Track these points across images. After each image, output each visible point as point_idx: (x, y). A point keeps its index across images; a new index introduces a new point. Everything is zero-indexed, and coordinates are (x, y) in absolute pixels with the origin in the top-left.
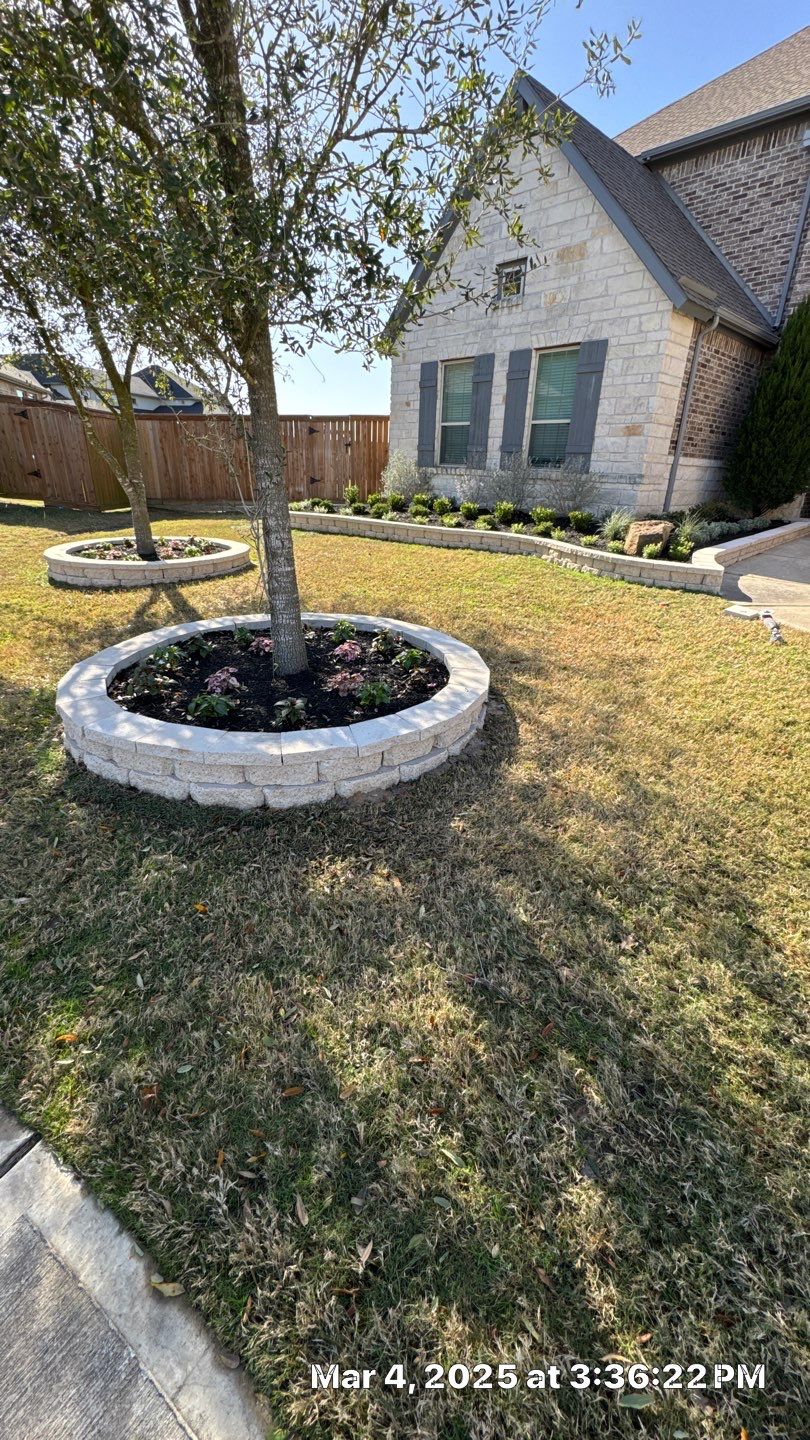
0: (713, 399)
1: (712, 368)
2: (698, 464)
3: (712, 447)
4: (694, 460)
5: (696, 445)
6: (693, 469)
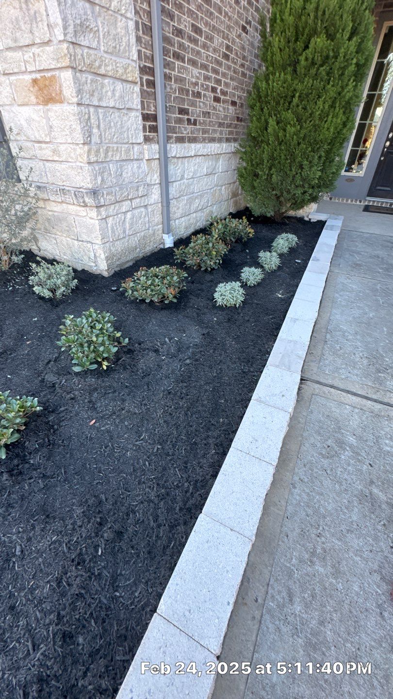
2: (205, 152)
3: (221, 125)
4: (199, 146)
5: (195, 124)
6: (198, 160)
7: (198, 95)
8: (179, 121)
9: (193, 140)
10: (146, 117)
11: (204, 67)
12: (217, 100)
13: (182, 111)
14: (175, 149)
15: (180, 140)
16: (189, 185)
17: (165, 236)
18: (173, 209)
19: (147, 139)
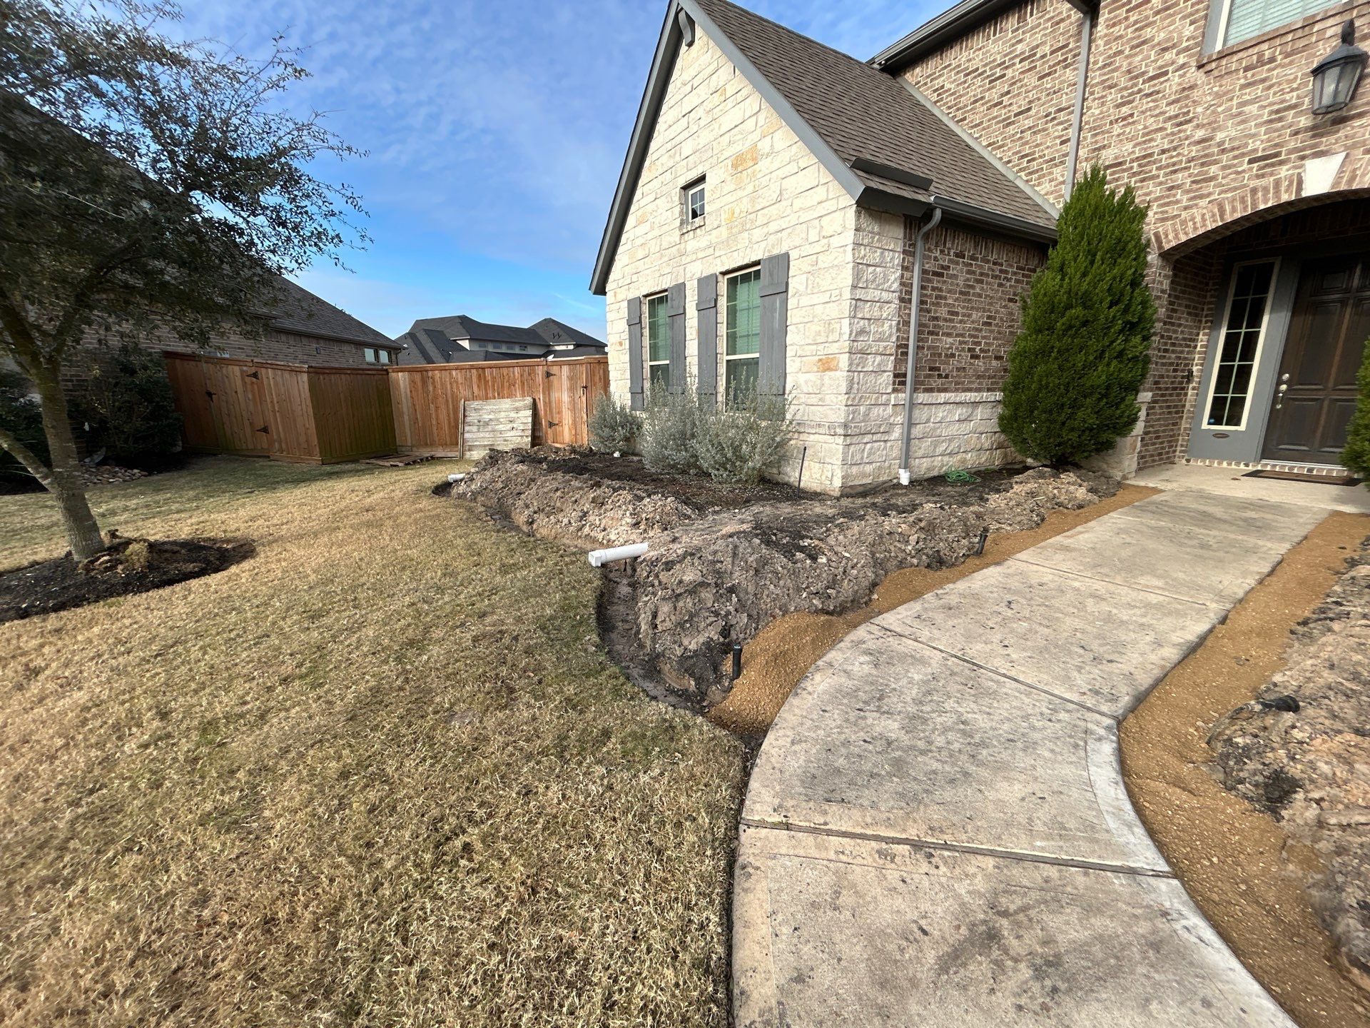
0: (970, 316)
1: (955, 277)
2: (958, 400)
3: (979, 377)
4: (948, 395)
5: (947, 376)
6: (947, 407)
7: (953, 355)
8: (930, 376)
9: (945, 390)
10: (896, 376)
11: (962, 335)
12: (975, 357)
13: (931, 369)
14: (922, 397)
15: (930, 390)
16: (935, 429)
17: (902, 471)
18: (913, 449)
19: (894, 390)
